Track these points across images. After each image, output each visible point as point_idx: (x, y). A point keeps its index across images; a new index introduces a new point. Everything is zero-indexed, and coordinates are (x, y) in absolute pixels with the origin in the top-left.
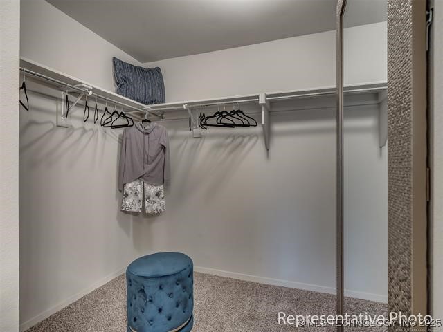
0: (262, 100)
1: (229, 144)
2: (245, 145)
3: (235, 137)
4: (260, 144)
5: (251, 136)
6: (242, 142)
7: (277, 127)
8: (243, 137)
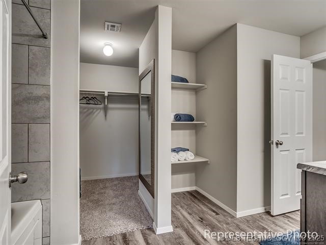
0: (106, 94)
1: (85, 112)
2: (94, 113)
3: (89, 109)
4: (102, 113)
5: (97, 109)
6: (92, 112)
7: (110, 106)
8: (93, 109)
